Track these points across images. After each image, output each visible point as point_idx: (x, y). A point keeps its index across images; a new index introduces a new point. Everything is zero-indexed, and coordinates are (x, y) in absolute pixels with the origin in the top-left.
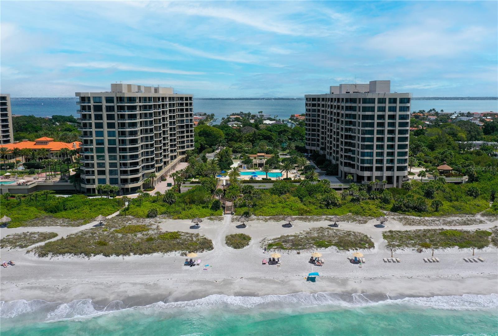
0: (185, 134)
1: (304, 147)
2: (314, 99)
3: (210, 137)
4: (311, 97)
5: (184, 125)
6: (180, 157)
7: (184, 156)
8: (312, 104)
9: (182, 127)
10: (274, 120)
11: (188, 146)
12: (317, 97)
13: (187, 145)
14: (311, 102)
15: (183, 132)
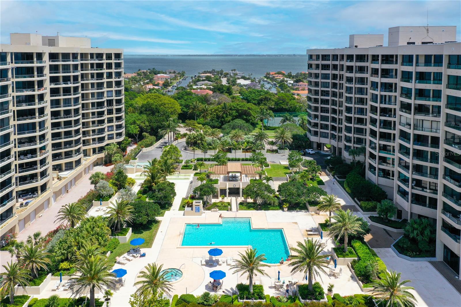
0: (106, 117)
1: (306, 135)
2: (325, 57)
3: (157, 114)
4: (321, 53)
5: (103, 102)
6: (94, 158)
7: (102, 155)
8: (322, 65)
9: (100, 105)
10: (248, 79)
11: (110, 136)
12: (331, 53)
13: (108, 135)
14: (321, 62)
15: (101, 114)
